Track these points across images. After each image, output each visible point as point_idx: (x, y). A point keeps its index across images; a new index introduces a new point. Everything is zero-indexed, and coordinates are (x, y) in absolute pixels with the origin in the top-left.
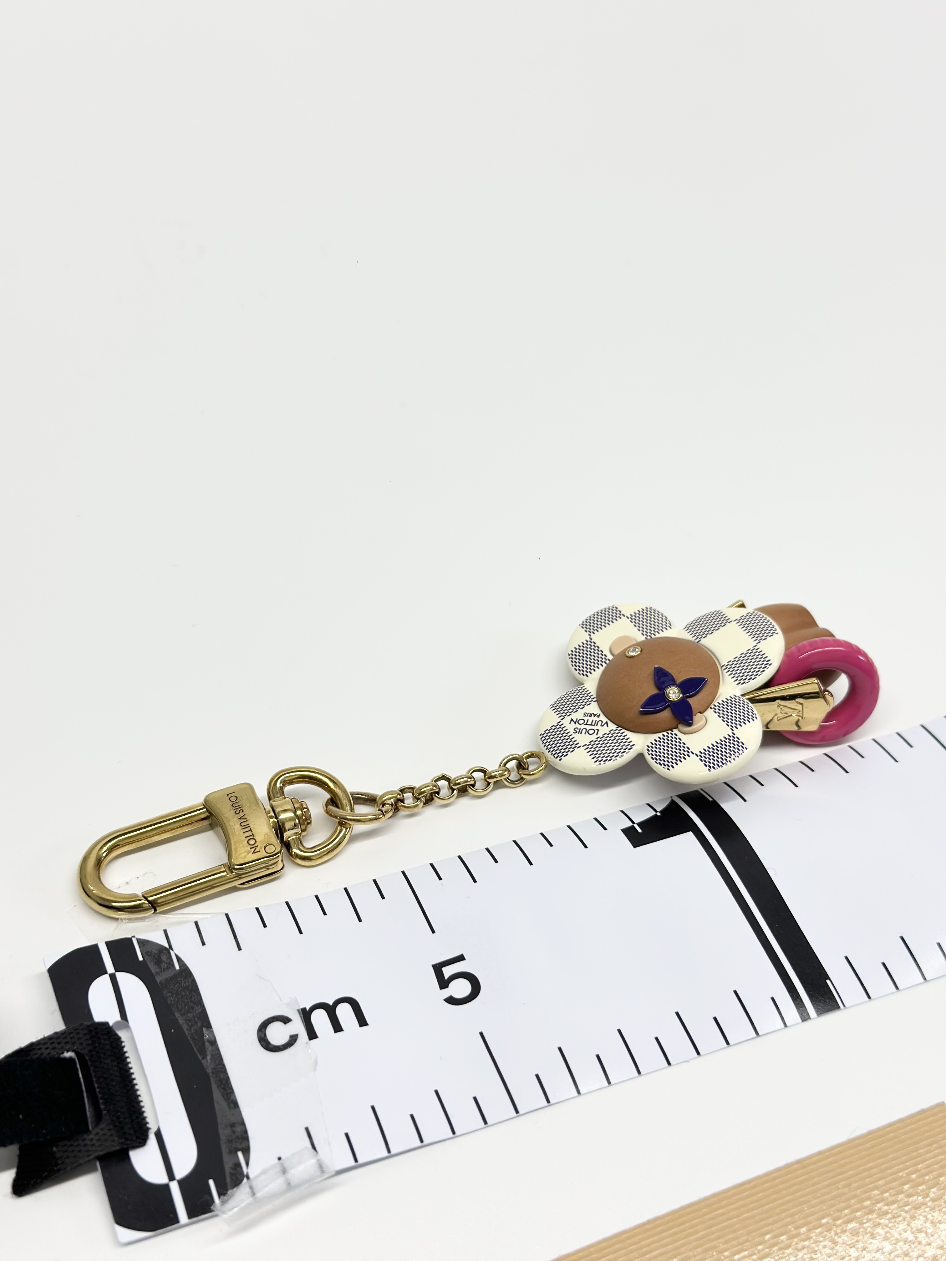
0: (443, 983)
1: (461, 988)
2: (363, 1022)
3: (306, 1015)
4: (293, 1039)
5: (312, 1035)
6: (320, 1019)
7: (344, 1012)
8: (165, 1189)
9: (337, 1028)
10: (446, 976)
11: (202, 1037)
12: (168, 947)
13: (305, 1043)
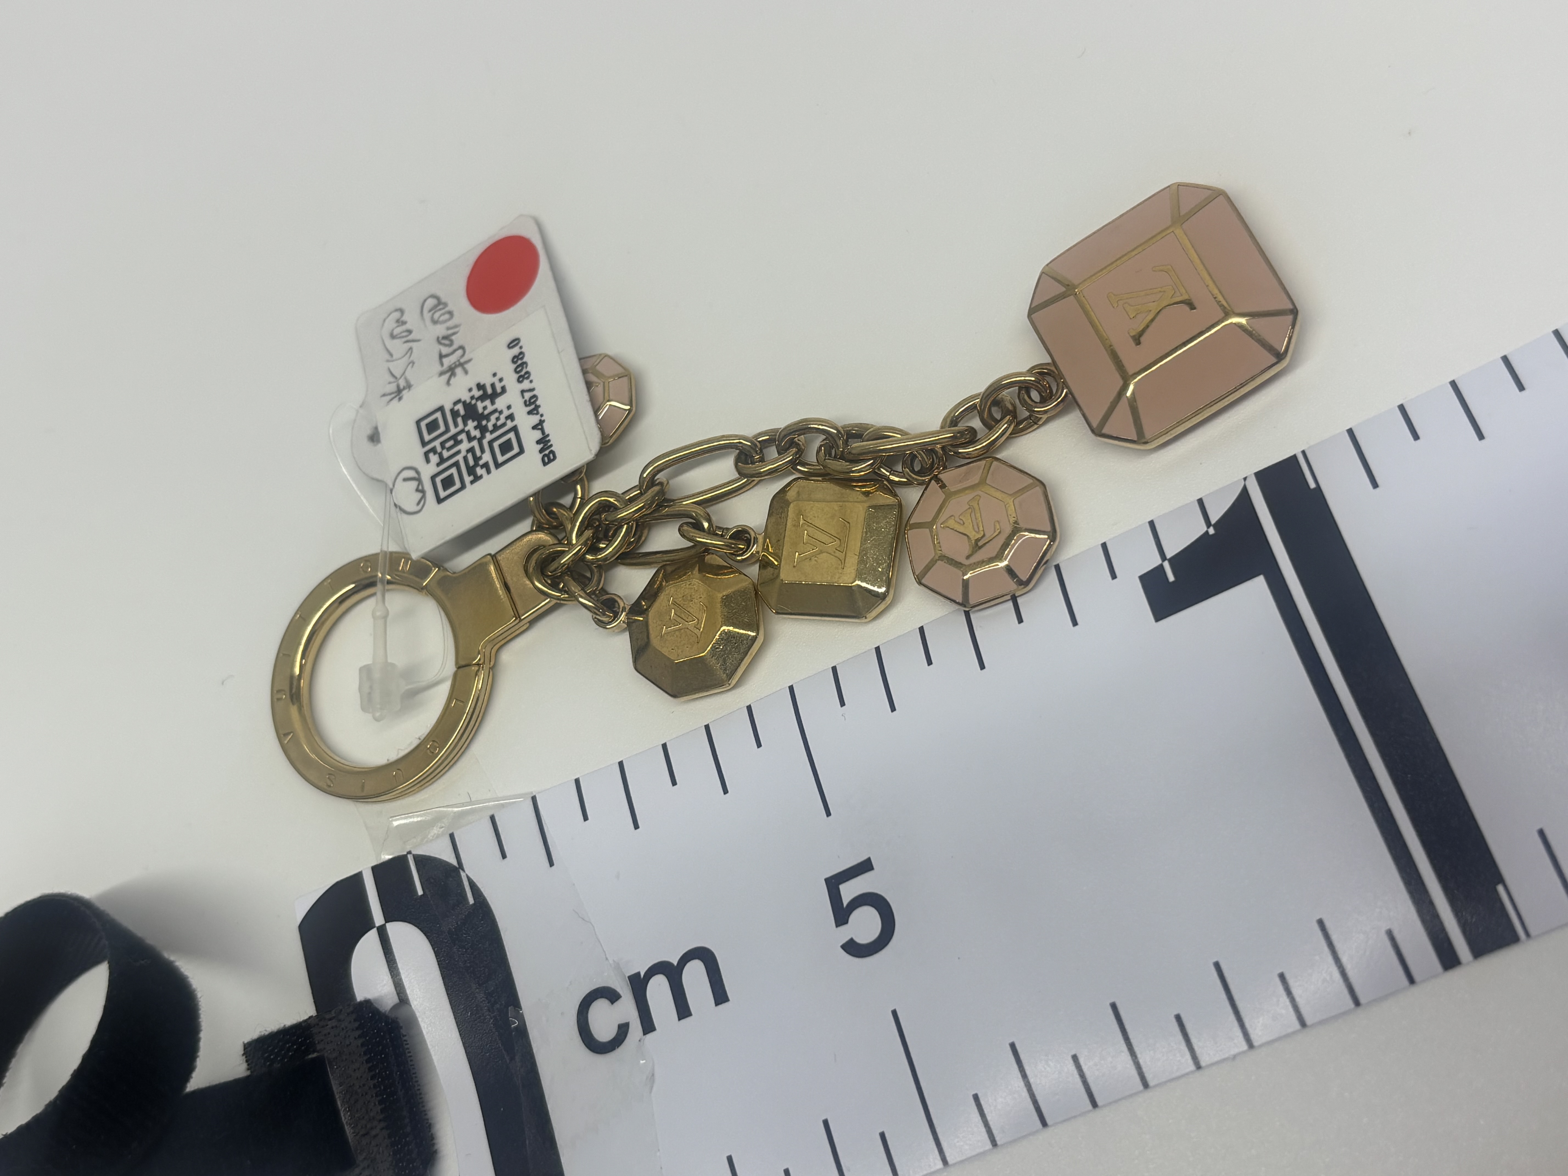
0: (841, 915)
1: (866, 924)
2: (720, 996)
3: (639, 987)
9: (683, 1010)
10: (845, 902)
11: (508, 1024)
12: (457, 866)
13: (639, 1039)
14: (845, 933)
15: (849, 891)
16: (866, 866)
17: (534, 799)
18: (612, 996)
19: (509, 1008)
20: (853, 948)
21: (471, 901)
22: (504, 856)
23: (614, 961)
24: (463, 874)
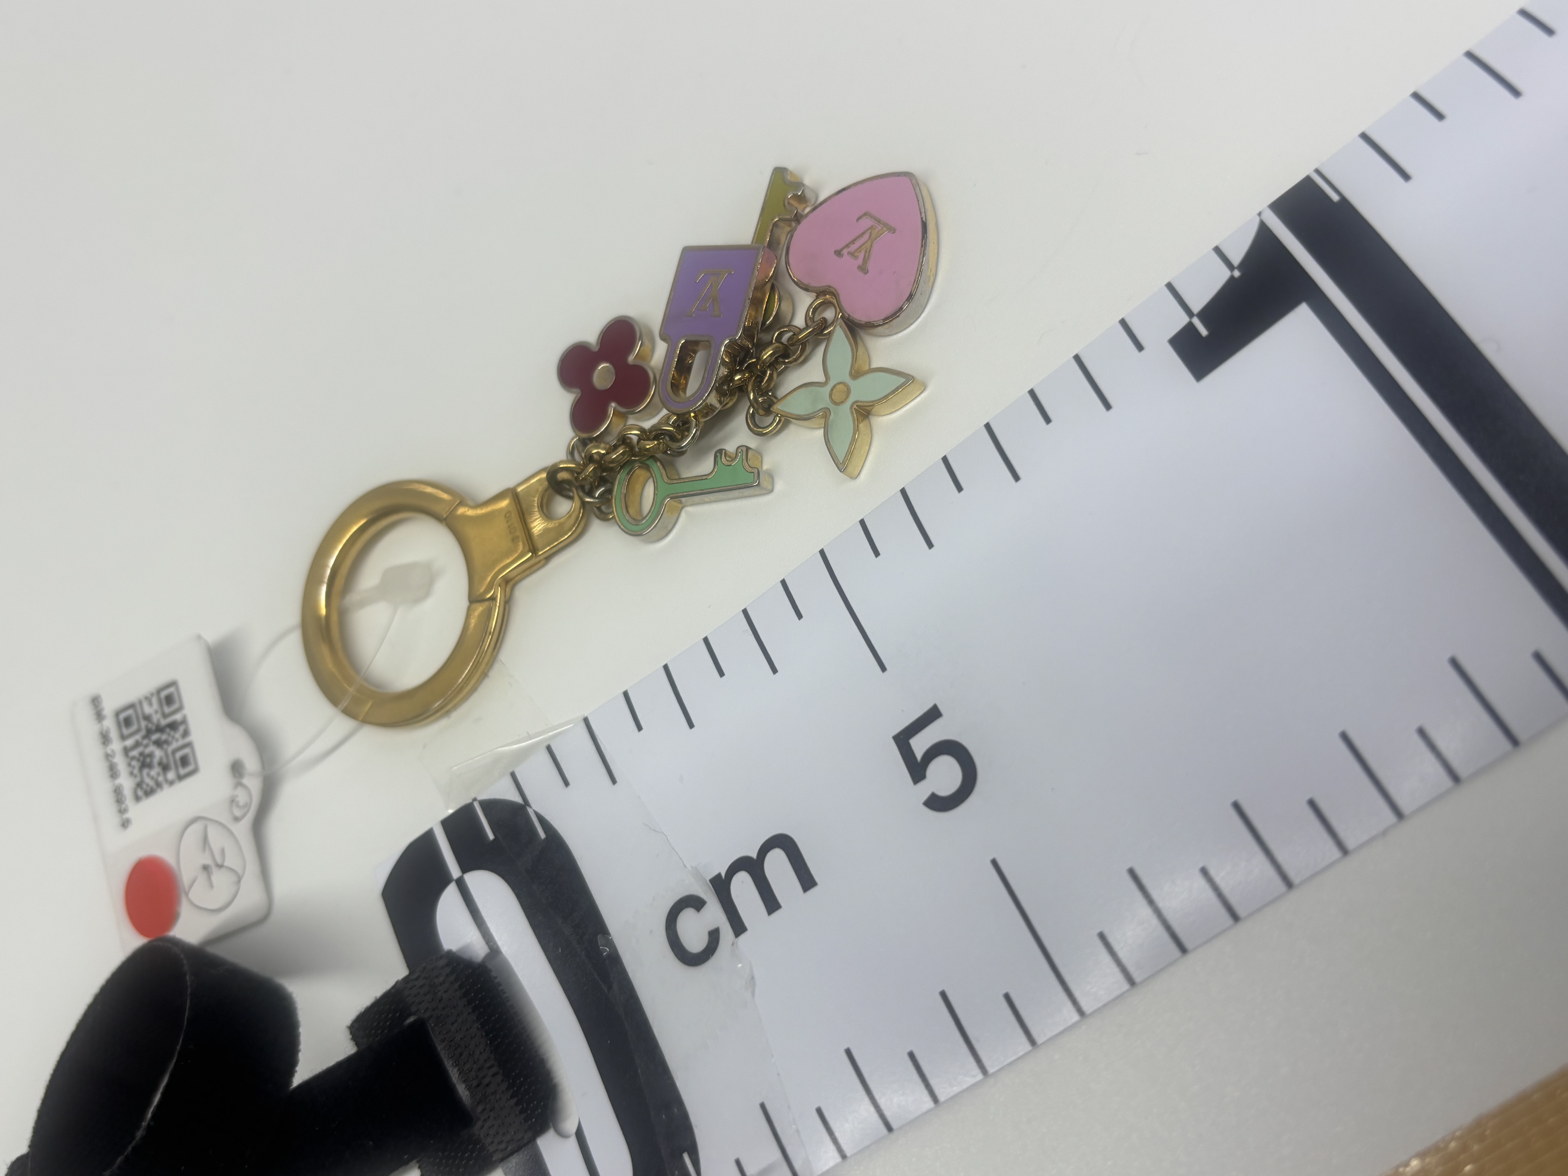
0: (917, 771)
1: (946, 775)
2: (807, 881)
3: (723, 889)
5: (737, 926)
9: (771, 904)
10: (919, 755)
11: (599, 953)
12: (523, 803)
13: (731, 943)
14: (925, 789)
15: (920, 744)
16: (933, 714)
17: (586, 720)
18: (697, 903)
19: (598, 936)
20: (936, 803)
21: (542, 835)
22: (567, 783)
23: (692, 867)
24: (530, 811)
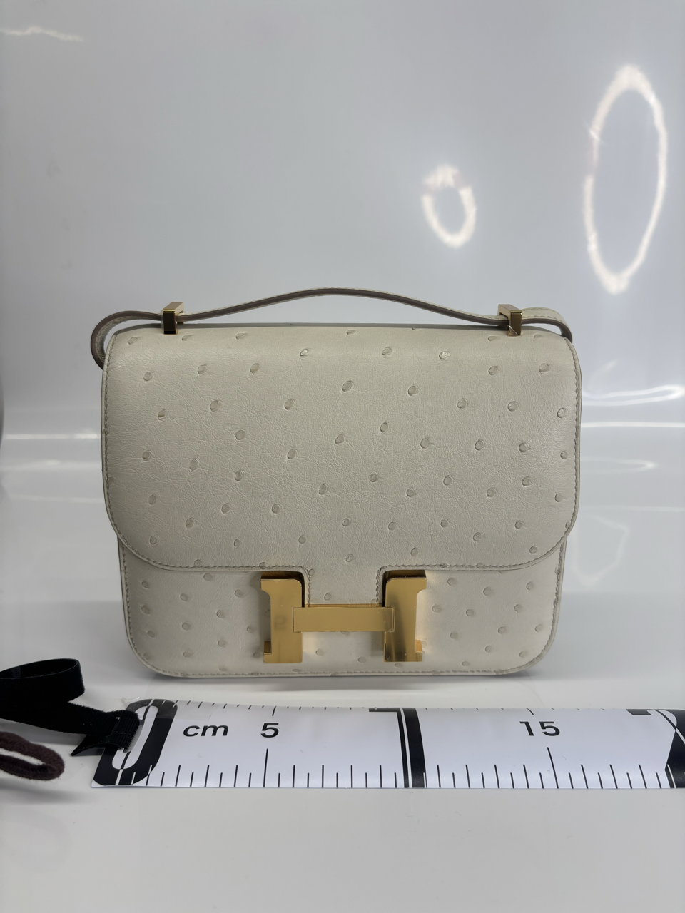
0: (265, 728)
1: (270, 732)
2: (225, 734)
3: (205, 728)
4: (196, 734)
5: (203, 734)
6: (210, 731)
7: (221, 731)
8: (118, 771)
9: (214, 734)
13: (199, 736)
14: (264, 732)
15: (268, 726)
16: (277, 724)
18: (197, 728)
20: (264, 735)
23: (202, 722)
